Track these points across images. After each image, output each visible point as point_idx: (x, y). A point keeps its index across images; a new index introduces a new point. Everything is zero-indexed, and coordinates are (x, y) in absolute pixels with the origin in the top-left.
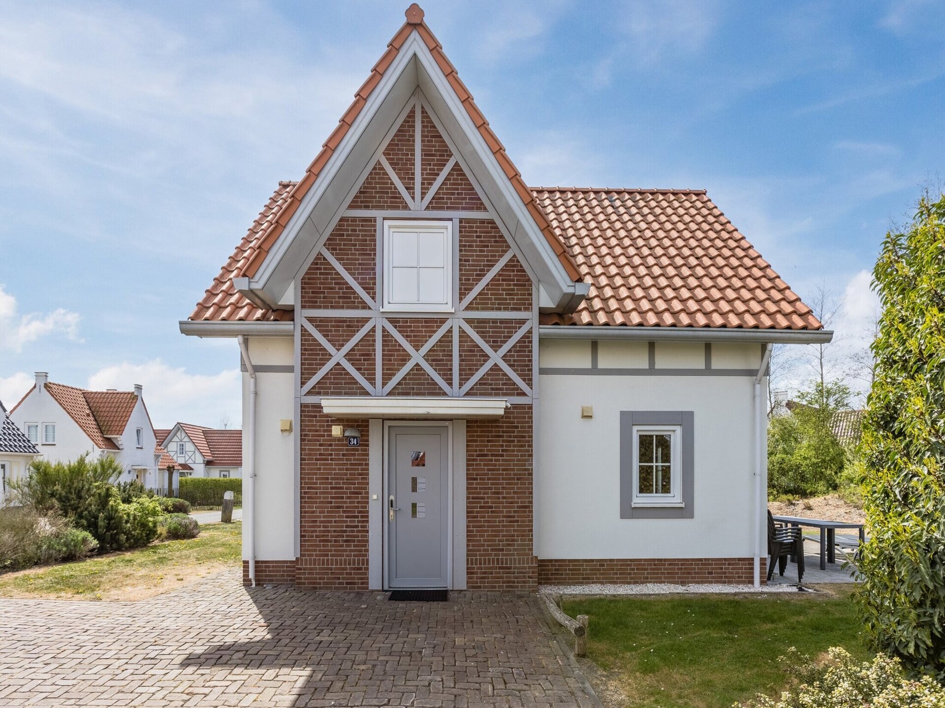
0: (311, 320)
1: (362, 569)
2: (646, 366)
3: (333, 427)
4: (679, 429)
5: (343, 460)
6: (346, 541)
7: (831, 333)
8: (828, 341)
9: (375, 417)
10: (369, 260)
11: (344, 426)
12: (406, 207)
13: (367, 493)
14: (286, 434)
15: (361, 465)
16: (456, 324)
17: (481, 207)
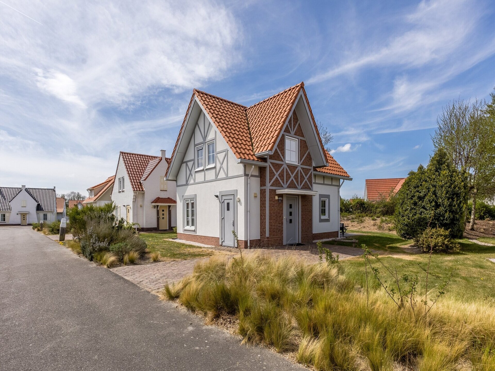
0: (271, 163)
1: (282, 239)
2: (323, 183)
3: (276, 197)
4: (327, 199)
5: (277, 206)
6: (279, 231)
7: (352, 179)
8: (351, 180)
9: (285, 194)
10: (283, 147)
11: (278, 196)
12: (290, 133)
13: (283, 216)
14: (255, 198)
15: (281, 208)
16: (299, 168)
17: (303, 136)
